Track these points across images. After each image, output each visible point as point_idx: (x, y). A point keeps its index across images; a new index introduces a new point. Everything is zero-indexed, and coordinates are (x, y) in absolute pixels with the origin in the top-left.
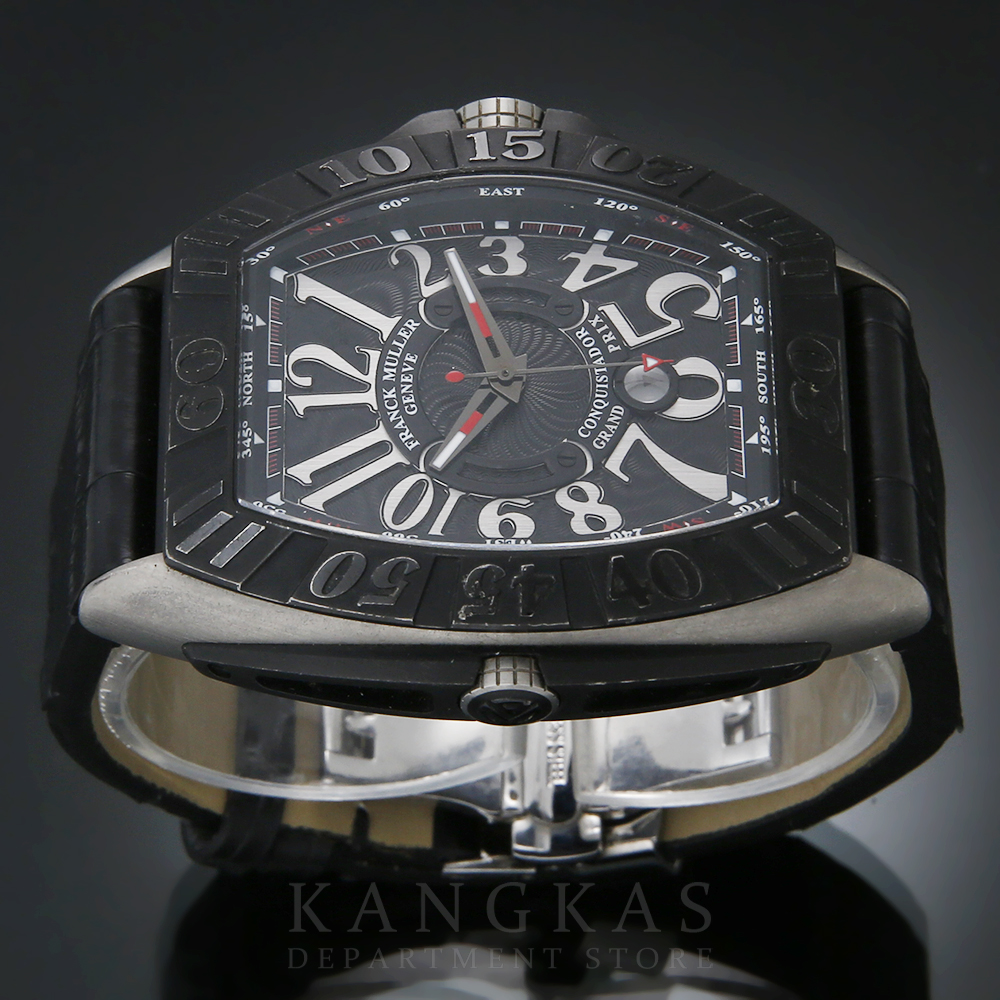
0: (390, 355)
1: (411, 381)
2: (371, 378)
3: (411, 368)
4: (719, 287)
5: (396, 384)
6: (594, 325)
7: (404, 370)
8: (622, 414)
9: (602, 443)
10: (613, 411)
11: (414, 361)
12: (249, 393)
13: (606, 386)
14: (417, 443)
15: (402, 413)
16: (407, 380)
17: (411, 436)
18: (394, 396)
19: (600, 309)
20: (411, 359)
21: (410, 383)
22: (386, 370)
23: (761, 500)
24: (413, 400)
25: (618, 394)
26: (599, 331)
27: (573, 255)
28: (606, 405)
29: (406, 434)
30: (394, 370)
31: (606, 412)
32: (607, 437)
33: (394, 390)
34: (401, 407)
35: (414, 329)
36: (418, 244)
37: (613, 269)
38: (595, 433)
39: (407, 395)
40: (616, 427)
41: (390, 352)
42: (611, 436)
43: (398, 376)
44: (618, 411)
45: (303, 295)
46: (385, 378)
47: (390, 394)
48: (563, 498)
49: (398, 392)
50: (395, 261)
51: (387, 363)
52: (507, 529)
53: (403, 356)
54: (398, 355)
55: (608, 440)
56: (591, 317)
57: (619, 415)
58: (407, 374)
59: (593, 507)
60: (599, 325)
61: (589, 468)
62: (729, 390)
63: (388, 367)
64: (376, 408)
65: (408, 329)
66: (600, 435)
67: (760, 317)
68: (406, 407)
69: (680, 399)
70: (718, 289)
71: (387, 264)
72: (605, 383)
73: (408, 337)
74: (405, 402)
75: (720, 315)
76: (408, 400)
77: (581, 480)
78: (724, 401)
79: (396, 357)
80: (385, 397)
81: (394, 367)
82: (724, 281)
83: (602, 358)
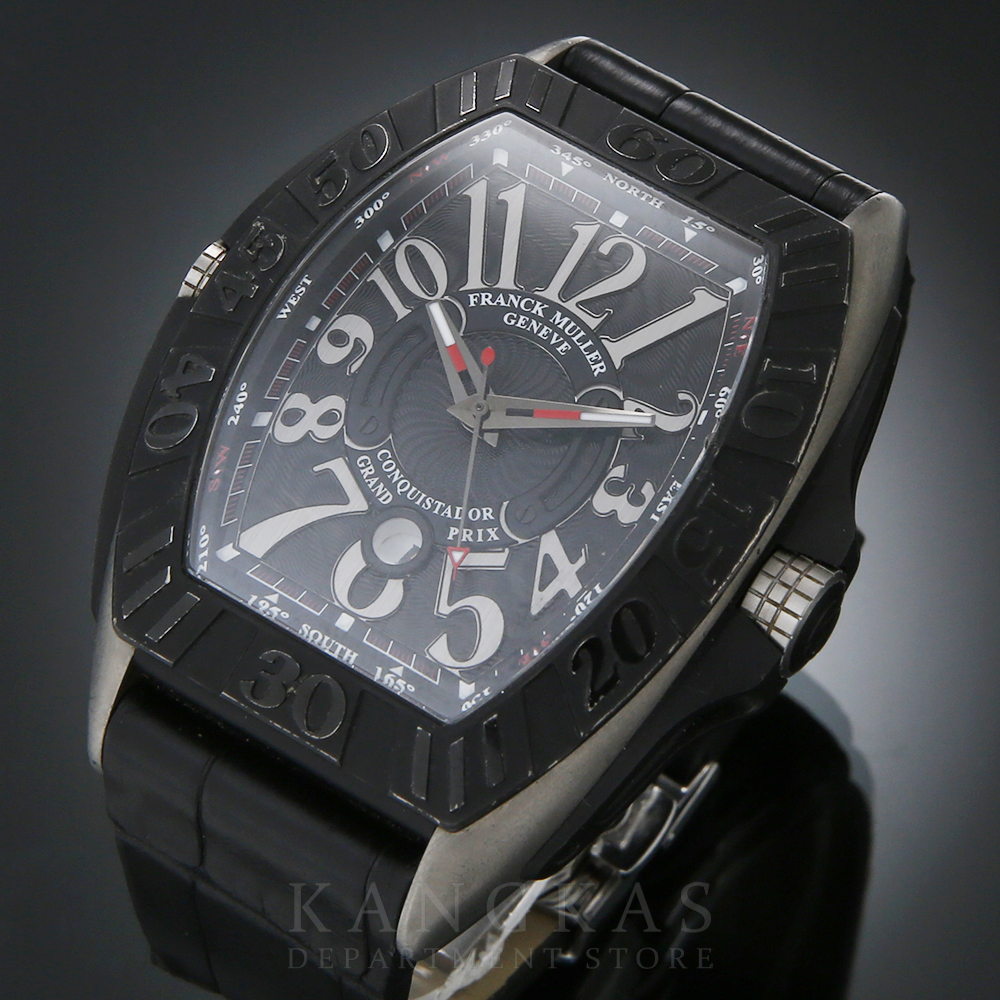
0: (579, 332)
1: (540, 335)
2: (571, 305)
3: (553, 341)
4: (458, 674)
5: (546, 320)
6: (489, 530)
7: (556, 335)
8: (381, 500)
9: (363, 465)
10: (388, 493)
11: (559, 349)
12: (618, 184)
13: (418, 503)
14: (472, 304)
15: (512, 308)
16: (544, 332)
17: (483, 303)
18: (534, 312)
19: (507, 550)
20: (563, 347)
21: (539, 331)
22: (566, 319)
23: (206, 563)
24: (519, 325)
25: (402, 508)
26: (480, 531)
27: (582, 561)
28: (399, 491)
29: (488, 300)
30: (561, 326)
31: (392, 487)
32: (366, 472)
33: (540, 314)
34: (519, 311)
35: (593, 367)
36: (688, 429)
37: (542, 588)
38: (377, 465)
39: (528, 323)
40: (370, 486)
41: (582, 333)
42: (365, 477)
43: (554, 327)
44: (386, 498)
45: (701, 295)
46: (559, 314)
47: (538, 309)
48: (336, 403)
49: (535, 317)
50: (682, 396)
51: (573, 324)
52: (338, 338)
53: (571, 342)
54: (575, 339)
55: (362, 471)
56: (500, 532)
57: (380, 496)
58: (550, 336)
59: (309, 424)
60: (486, 535)
61: (347, 442)
62: (344, 614)
63: (568, 323)
64: (536, 293)
65: (596, 362)
66: (371, 467)
67: (392, 681)
68: (515, 316)
69: (364, 565)
70: (456, 672)
71: (684, 388)
72: (421, 504)
73: (588, 357)
74: (522, 317)
75: (428, 656)
76: (521, 321)
77: (342, 428)
78: (336, 603)
79: (573, 336)
80: (539, 303)
81: (565, 327)
82: (461, 682)
83: (449, 516)
